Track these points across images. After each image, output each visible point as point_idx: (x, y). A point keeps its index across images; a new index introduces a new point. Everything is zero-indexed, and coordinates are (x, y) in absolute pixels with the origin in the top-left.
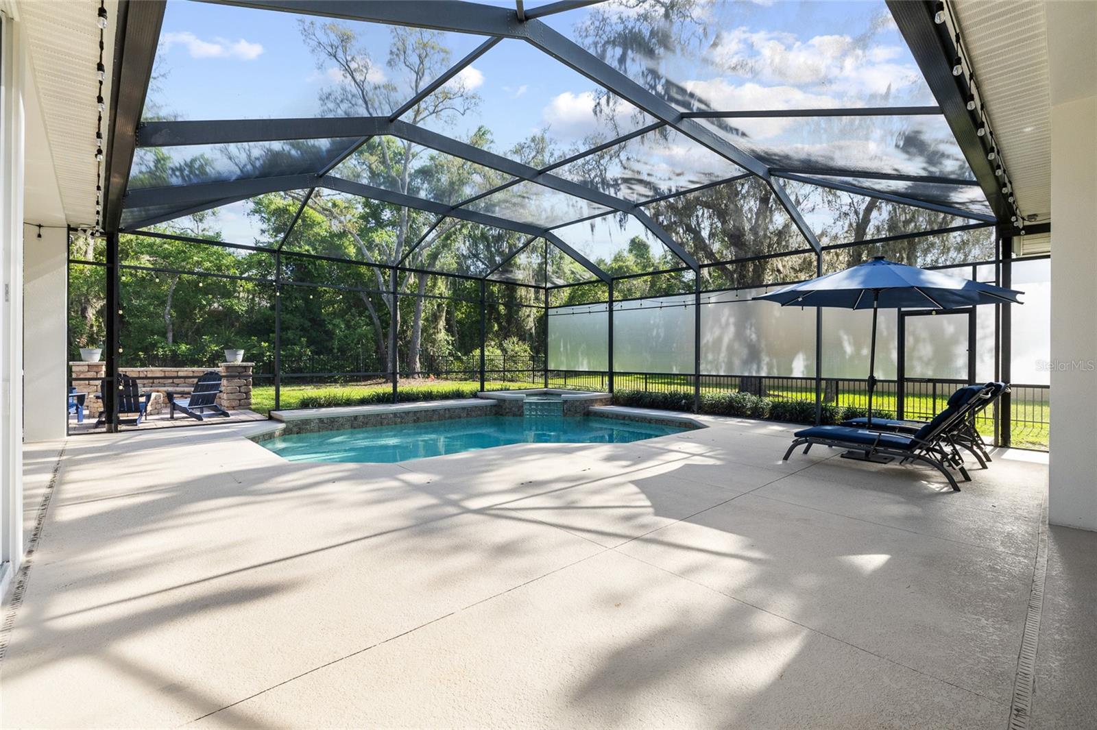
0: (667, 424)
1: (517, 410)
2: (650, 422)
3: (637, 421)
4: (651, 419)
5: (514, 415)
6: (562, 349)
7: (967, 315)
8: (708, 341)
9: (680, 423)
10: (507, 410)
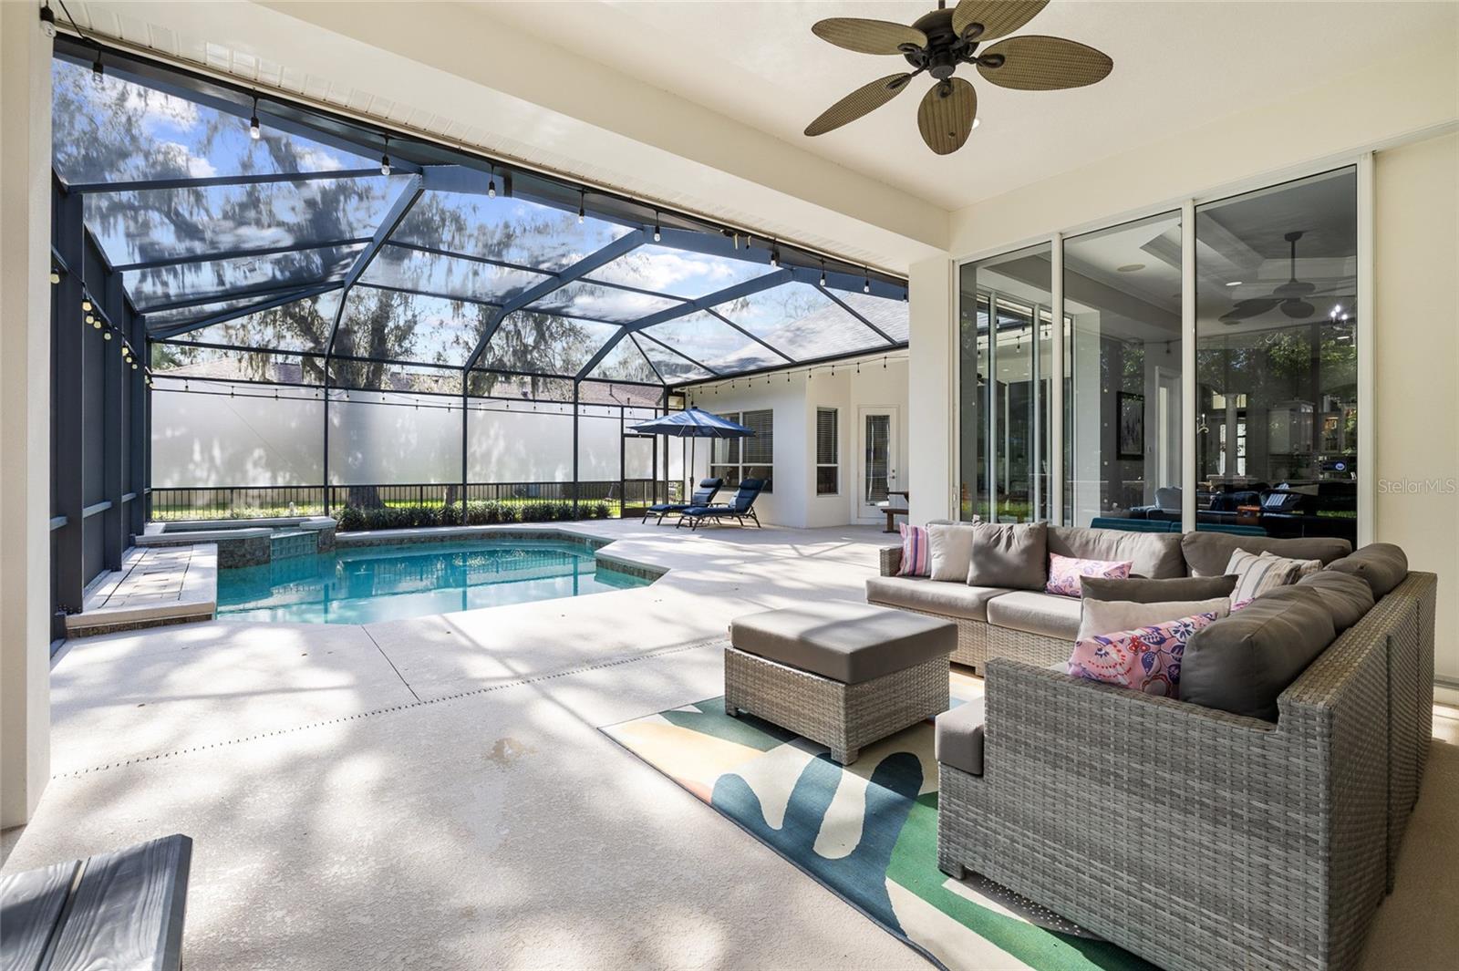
0: (466, 539)
1: (261, 554)
2: (442, 541)
3: (423, 542)
4: (444, 537)
5: (258, 563)
6: (197, 457)
7: (652, 439)
8: (475, 451)
9: (483, 535)
10: (248, 557)
